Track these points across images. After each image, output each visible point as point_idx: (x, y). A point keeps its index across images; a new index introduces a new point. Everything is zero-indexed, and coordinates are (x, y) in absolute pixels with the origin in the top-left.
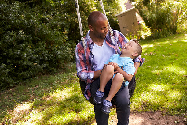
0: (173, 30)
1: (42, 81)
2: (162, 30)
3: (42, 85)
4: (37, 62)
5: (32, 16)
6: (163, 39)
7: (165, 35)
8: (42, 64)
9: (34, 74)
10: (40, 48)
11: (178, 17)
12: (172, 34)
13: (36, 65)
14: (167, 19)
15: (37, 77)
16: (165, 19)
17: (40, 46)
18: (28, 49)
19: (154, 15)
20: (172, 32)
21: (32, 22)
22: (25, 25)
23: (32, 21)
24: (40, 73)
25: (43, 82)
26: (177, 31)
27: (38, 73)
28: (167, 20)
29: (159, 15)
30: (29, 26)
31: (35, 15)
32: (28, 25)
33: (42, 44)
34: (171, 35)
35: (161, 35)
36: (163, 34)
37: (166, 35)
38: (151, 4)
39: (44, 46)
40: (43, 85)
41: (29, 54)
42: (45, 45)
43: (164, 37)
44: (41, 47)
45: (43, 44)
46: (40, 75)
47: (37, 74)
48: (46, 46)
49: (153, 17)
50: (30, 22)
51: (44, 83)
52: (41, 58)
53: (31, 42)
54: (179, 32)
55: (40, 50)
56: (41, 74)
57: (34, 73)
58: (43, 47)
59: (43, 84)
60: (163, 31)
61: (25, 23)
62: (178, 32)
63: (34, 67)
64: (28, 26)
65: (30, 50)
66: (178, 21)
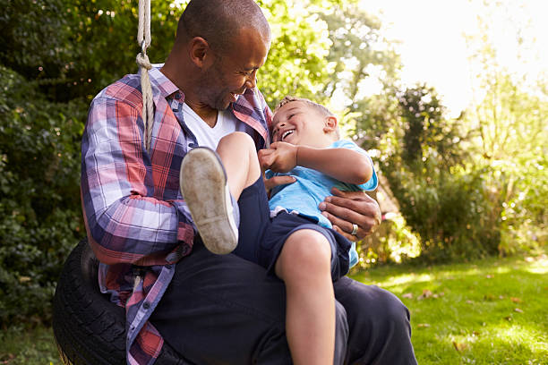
0: (489, 242)
1: (34, 346)
2: (457, 239)
3: (28, 357)
4: (33, 274)
5: (52, 122)
6: (459, 266)
7: (463, 255)
8: (49, 284)
9: (11, 316)
10: (54, 229)
11: (504, 205)
12: (485, 255)
13: (25, 284)
14: (470, 207)
15: (21, 329)
16: (466, 207)
17: (57, 224)
18: (8, 222)
19: (433, 191)
20: (485, 248)
21: (48, 138)
22: (22, 144)
23: (46, 134)
24: (37, 315)
25: (36, 348)
26: (500, 247)
27: (29, 315)
28: (473, 210)
29: (448, 195)
30: (34, 148)
31: (63, 122)
32: (30, 145)
33: (64, 215)
34: (483, 256)
35: (454, 255)
36: (459, 252)
37: (469, 255)
38: (424, 159)
39: (69, 227)
40: (34, 356)
41: (8, 241)
42: (73, 225)
43: (461, 261)
44: (58, 227)
45: (69, 220)
46: (36, 323)
47: (23, 318)
48: (78, 229)
49: (431, 197)
50: (39, 138)
51: (38, 350)
52: (50, 265)
53: (28, 205)
54: (507, 251)
55: (53, 234)
56: (38, 320)
57: (13, 311)
58: (68, 230)
59: (36, 353)
60: (460, 242)
61: (23, 136)
62: (504, 251)
63: (18, 291)
64: (30, 149)
65: (17, 228)
66: (504, 218)
